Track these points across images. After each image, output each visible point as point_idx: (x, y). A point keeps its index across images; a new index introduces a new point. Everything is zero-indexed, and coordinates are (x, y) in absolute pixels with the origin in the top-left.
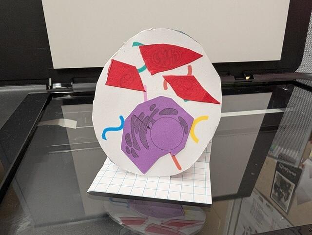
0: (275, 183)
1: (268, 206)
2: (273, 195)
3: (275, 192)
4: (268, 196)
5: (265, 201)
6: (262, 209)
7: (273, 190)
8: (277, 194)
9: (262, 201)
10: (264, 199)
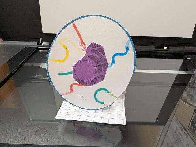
0: (193, 120)
1: (186, 134)
2: (190, 127)
3: (192, 126)
4: (186, 127)
5: (184, 131)
6: (181, 136)
7: (190, 124)
8: (192, 127)
9: (182, 130)
10: (183, 129)
